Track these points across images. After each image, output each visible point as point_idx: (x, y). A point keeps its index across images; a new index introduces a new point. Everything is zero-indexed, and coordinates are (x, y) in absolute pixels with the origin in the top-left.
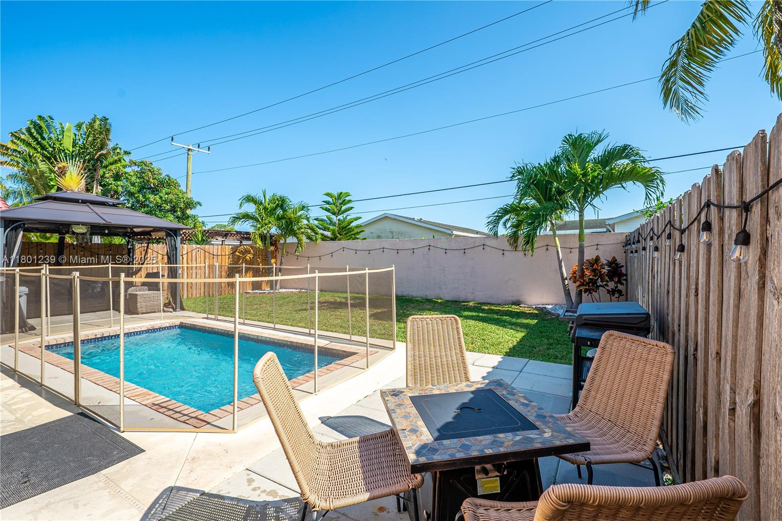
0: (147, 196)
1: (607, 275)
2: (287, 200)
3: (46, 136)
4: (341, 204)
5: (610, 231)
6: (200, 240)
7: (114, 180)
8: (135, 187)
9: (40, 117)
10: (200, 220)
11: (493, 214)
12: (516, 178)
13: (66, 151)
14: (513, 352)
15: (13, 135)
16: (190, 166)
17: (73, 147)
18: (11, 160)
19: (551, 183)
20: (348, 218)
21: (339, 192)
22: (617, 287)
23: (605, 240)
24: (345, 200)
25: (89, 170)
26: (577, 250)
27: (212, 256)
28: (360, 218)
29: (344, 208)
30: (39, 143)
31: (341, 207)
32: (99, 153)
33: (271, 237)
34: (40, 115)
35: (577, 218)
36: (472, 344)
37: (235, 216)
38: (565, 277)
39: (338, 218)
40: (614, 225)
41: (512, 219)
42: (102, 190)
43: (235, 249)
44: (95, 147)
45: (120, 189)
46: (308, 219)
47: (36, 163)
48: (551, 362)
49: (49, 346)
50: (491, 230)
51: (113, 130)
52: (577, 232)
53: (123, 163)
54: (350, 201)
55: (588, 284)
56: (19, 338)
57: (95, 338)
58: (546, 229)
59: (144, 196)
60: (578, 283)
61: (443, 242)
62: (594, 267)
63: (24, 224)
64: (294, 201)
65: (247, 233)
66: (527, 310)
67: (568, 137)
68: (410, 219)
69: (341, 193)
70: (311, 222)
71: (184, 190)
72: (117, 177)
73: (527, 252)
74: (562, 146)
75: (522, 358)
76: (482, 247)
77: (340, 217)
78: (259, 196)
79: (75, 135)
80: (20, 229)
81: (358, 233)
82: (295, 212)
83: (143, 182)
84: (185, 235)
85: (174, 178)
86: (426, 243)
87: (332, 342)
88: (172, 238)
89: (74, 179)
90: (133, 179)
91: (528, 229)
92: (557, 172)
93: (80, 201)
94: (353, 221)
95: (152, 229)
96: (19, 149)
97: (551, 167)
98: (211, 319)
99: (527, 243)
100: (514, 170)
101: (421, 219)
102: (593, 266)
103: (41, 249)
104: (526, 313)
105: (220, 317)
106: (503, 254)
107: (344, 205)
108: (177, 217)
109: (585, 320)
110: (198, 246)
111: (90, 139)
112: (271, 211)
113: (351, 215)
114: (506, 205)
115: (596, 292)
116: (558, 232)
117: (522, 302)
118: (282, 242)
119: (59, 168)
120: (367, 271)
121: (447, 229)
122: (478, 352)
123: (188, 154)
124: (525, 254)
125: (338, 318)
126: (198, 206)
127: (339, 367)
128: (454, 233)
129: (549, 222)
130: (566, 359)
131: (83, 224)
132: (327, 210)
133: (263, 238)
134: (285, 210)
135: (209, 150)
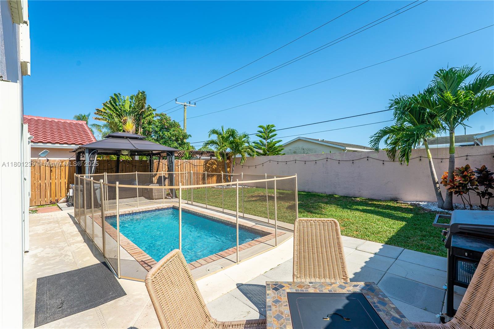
0: (164, 133)
1: (477, 181)
2: (236, 131)
3: (117, 104)
4: (269, 132)
5: (478, 145)
6: (188, 157)
7: (148, 125)
8: (158, 128)
9: (115, 94)
10: (191, 145)
11: (375, 135)
12: (393, 108)
13: (127, 111)
14: (391, 242)
15: (104, 104)
16: (186, 114)
17: (129, 108)
18: (104, 117)
19: (425, 110)
20: (274, 141)
21: (268, 125)
22: (487, 190)
23: (474, 151)
24: (271, 130)
25: (137, 120)
26: (448, 160)
27: (194, 166)
28: (281, 141)
29: (270, 135)
30: (115, 108)
31: (269, 134)
32: (141, 111)
33: (227, 154)
34: (115, 93)
35: (448, 135)
36: (357, 231)
37: (206, 142)
38: (437, 181)
39: (267, 141)
40: (482, 139)
41: (391, 138)
42: (143, 131)
43: (206, 161)
44: (139, 107)
45: (151, 129)
46: (248, 143)
47: (113, 118)
48: (424, 252)
49: (107, 217)
50: (374, 146)
51: (147, 98)
52: (448, 145)
53: (153, 115)
54: (274, 130)
55: (458, 187)
56: (94, 211)
57: (129, 213)
58: (419, 144)
59: (162, 133)
60: (449, 187)
61: (337, 156)
62: (464, 174)
63: (97, 151)
64: (240, 132)
65: (213, 152)
66: (403, 206)
67: (439, 72)
68: (316, 140)
69: (269, 126)
70: (251, 144)
71: (183, 129)
72: (150, 123)
73: (403, 162)
74: (434, 79)
75: (398, 246)
76: (367, 158)
77: (269, 141)
78: (219, 129)
79: (131, 102)
80: (96, 154)
81: (280, 151)
82: (240, 139)
83: (162, 125)
84: (180, 154)
85: (178, 122)
86: (325, 156)
87: (257, 224)
88: (170, 156)
89: (130, 125)
90: (157, 124)
91: (403, 146)
92: (429, 101)
93: (125, 137)
94: (276, 143)
95: (161, 151)
96: (106, 112)
97: (423, 97)
98: (189, 204)
99: (403, 156)
100: (392, 101)
101: (323, 140)
102: (463, 172)
103: (109, 164)
104: (403, 208)
105: (194, 203)
106: (383, 164)
107: (272, 132)
108: (179, 144)
109: (460, 229)
110: (186, 160)
111: (137, 103)
112: (226, 138)
113: (276, 139)
114: (385, 128)
115: (466, 193)
116: (430, 146)
117: (399, 199)
118: (233, 157)
119: (124, 120)
120: (275, 179)
121: (342, 146)
122: (361, 239)
123: (184, 108)
124: (401, 164)
125: (263, 207)
126: (190, 137)
127: (257, 243)
128: (346, 149)
129: (422, 140)
130: (438, 250)
131: (126, 150)
132: (261, 137)
133: (222, 154)
134: (234, 138)
135: (195, 104)
